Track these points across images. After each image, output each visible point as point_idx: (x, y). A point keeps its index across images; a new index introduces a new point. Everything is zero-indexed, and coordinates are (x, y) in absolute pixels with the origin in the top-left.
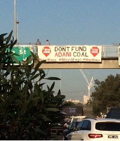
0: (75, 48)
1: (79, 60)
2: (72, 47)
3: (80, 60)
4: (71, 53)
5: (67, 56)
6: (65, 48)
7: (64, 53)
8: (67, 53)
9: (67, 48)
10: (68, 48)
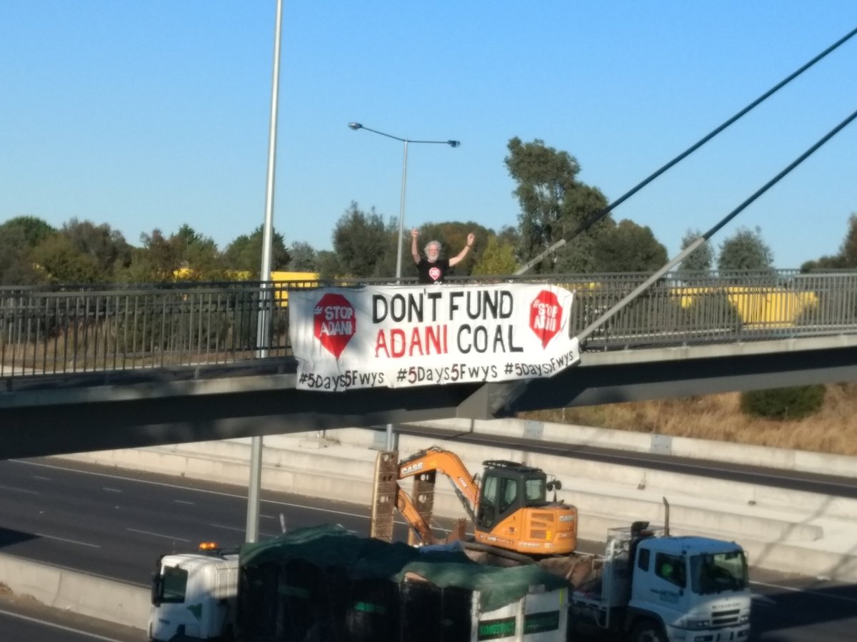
0: (465, 298)
1: (486, 373)
2: (453, 295)
3: (490, 373)
4: (445, 327)
5: (428, 353)
6: (421, 296)
7: (416, 331)
8: (429, 330)
9: (431, 301)
10: (435, 296)
